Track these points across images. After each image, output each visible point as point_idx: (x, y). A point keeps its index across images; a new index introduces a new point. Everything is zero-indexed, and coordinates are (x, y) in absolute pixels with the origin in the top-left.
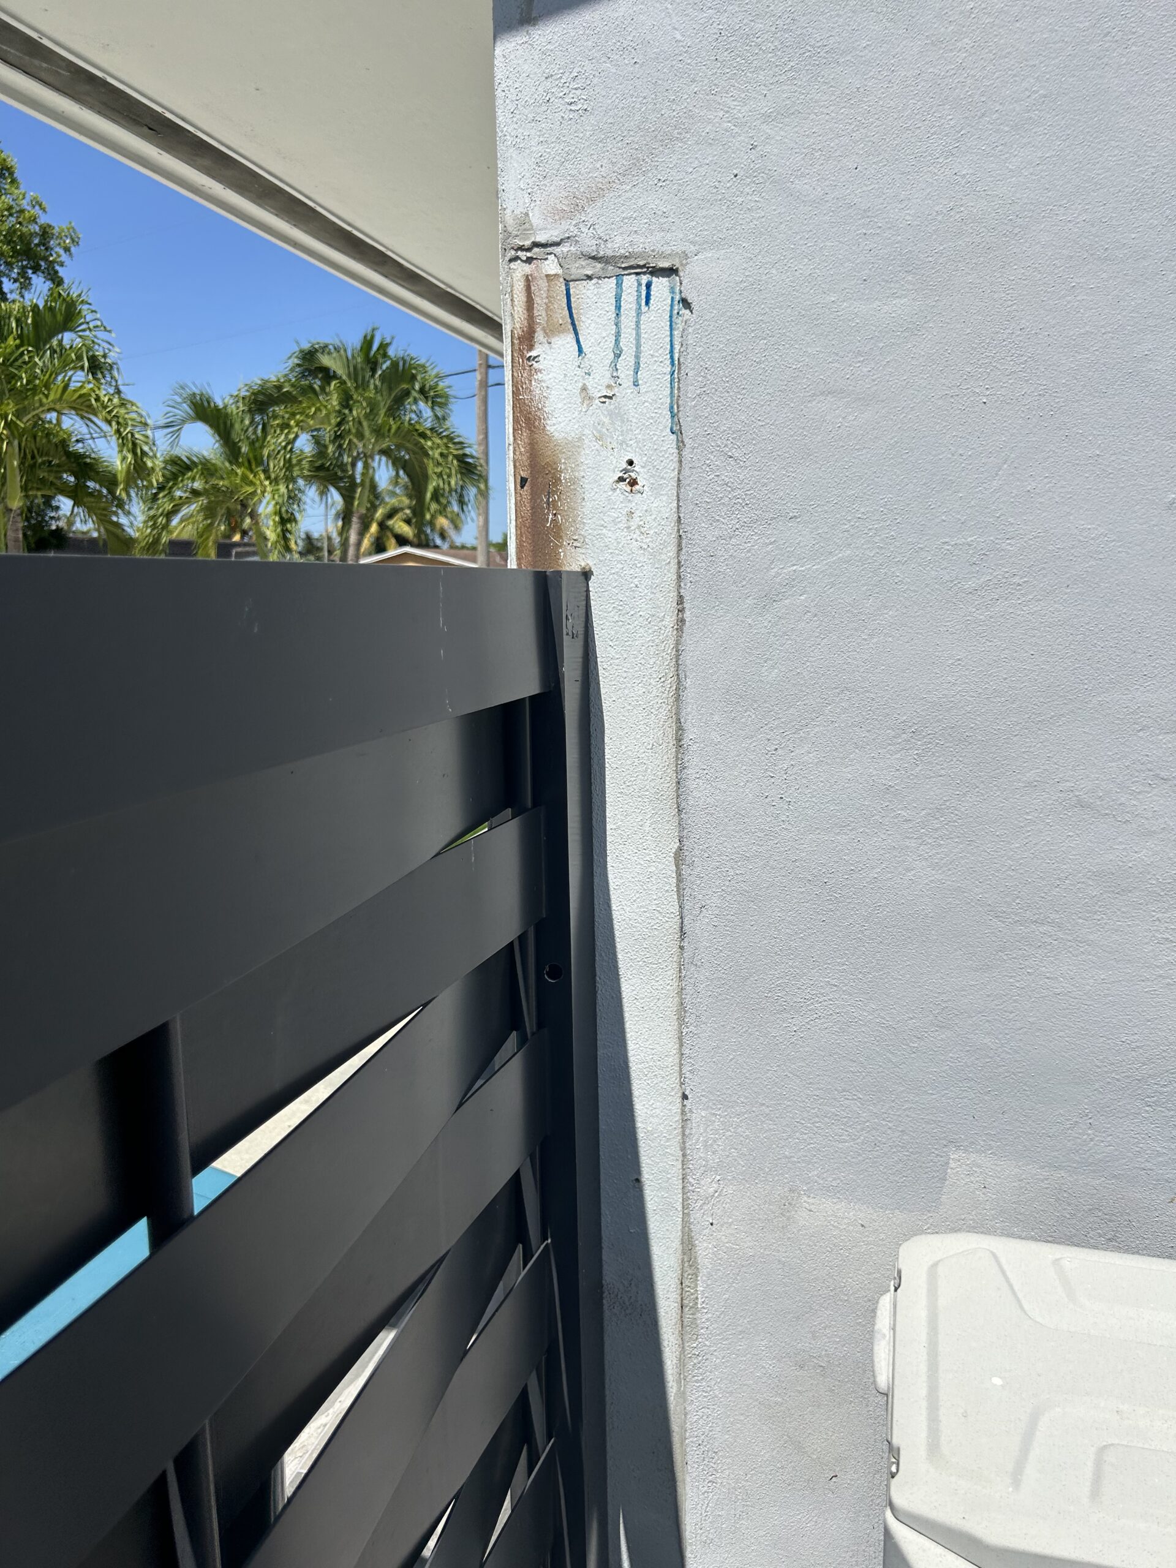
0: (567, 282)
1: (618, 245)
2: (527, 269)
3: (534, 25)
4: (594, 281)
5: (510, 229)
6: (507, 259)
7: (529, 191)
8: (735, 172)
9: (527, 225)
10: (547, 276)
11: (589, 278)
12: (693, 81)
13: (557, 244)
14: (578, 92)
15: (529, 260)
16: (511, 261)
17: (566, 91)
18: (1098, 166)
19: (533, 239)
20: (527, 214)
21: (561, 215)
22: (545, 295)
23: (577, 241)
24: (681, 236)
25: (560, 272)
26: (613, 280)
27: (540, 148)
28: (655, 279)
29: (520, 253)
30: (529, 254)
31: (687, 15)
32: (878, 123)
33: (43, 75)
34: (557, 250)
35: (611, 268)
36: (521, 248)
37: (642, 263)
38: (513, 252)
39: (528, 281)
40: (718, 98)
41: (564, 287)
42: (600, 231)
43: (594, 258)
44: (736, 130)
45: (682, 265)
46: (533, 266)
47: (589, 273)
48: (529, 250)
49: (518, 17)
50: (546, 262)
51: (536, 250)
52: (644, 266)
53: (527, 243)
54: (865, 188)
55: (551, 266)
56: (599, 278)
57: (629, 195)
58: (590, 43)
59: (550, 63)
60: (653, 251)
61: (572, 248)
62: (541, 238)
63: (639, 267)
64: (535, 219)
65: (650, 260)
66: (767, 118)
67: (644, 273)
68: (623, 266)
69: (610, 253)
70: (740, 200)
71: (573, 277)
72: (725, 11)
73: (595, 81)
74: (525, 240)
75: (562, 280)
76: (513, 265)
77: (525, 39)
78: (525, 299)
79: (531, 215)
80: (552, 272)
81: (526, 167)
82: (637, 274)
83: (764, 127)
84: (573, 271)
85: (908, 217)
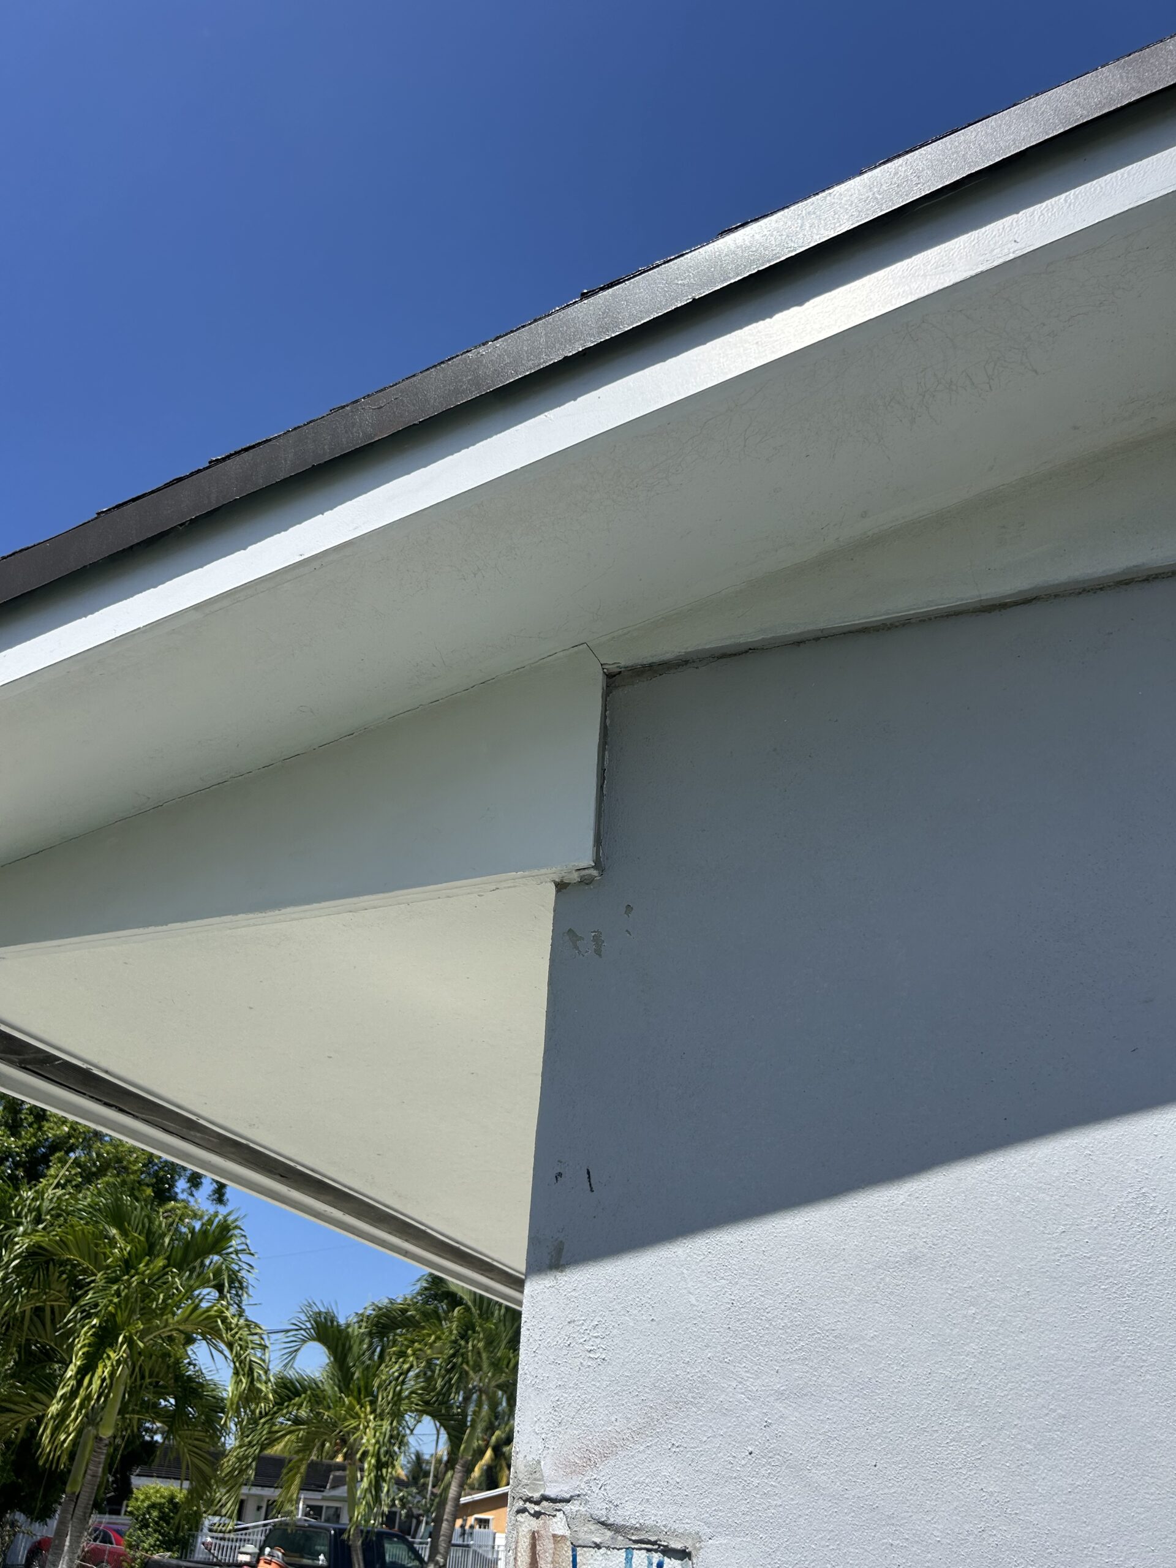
0: (574, 1548)
1: (627, 1514)
2: (535, 1524)
3: (562, 1271)
4: (603, 1550)
5: (520, 1476)
6: (515, 1509)
7: (543, 1436)
8: (750, 1449)
9: (537, 1475)
10: (554, 1536)
11: (598, 1546)
12: (707, 1346)
13: (568, 1501)
14: (598, 1341)
15: (537, 1515)
16: (519, 1512)
17: (586, 1337)
18: (1136, 1503)
19: (542, 1492)
20: (539, 1462)
21: (572, 1469)
22: (550, 1559)
23: (587, 1501)
24: (694, 1513)
25: (567, 1533)
26: (623, 1553)
27: (557, 1391)
28: (666, 1560)
29: (528, 1505)
30: (537, 1508)
31: (701, 1282)
32: (892, 1419)
34: (567, 1507)
35: (620, 1538)
36: (529, 1500)
37: (653, 1539)
38: (521, 1503)
39: (534, 1538)
40: (731, 1367)
41: (570, 1553)
42: (611, 1494)
43: (603, 1523)
44: (750, 1403)
45: (695, 1548)
46: (540, 1521)
47: (598, 1540)
48: (537, 1503)
49: (548, 1262)
50: (555, 1520)
51: (545, 1503)
52: (654, 1543)
53: (536, 1495)
54: (886, 1491)
55: (558, 1525)
56: (608, 1548)
57: (643, 1456)
58: (611, 1295)
59: (574, 1309)
60: (665, 1526)
61: (581, 1508)
62: (551, 1492)
63: (649, 1542)
64: (547, 1468)
65: (661, 1537)
66: (780, 1395)
67: (656, 1551)
68: (633, 1538)
69: (620, 1521)
70: (756, 1482)
71: (580, 1542)
72: (737, 1283)
73: (615, 1331)
74: (535, 1491)
75: (569, 1543)
76: (520, 1517)
77: (552, 1284)
78: (529, 1560)
79: (542, 1463)
80: (560, 1533)
81: (543, 1410)
82: (648, 1550)
83: (777, 1404)
84: (581, 1535)
85: (936, 1533)
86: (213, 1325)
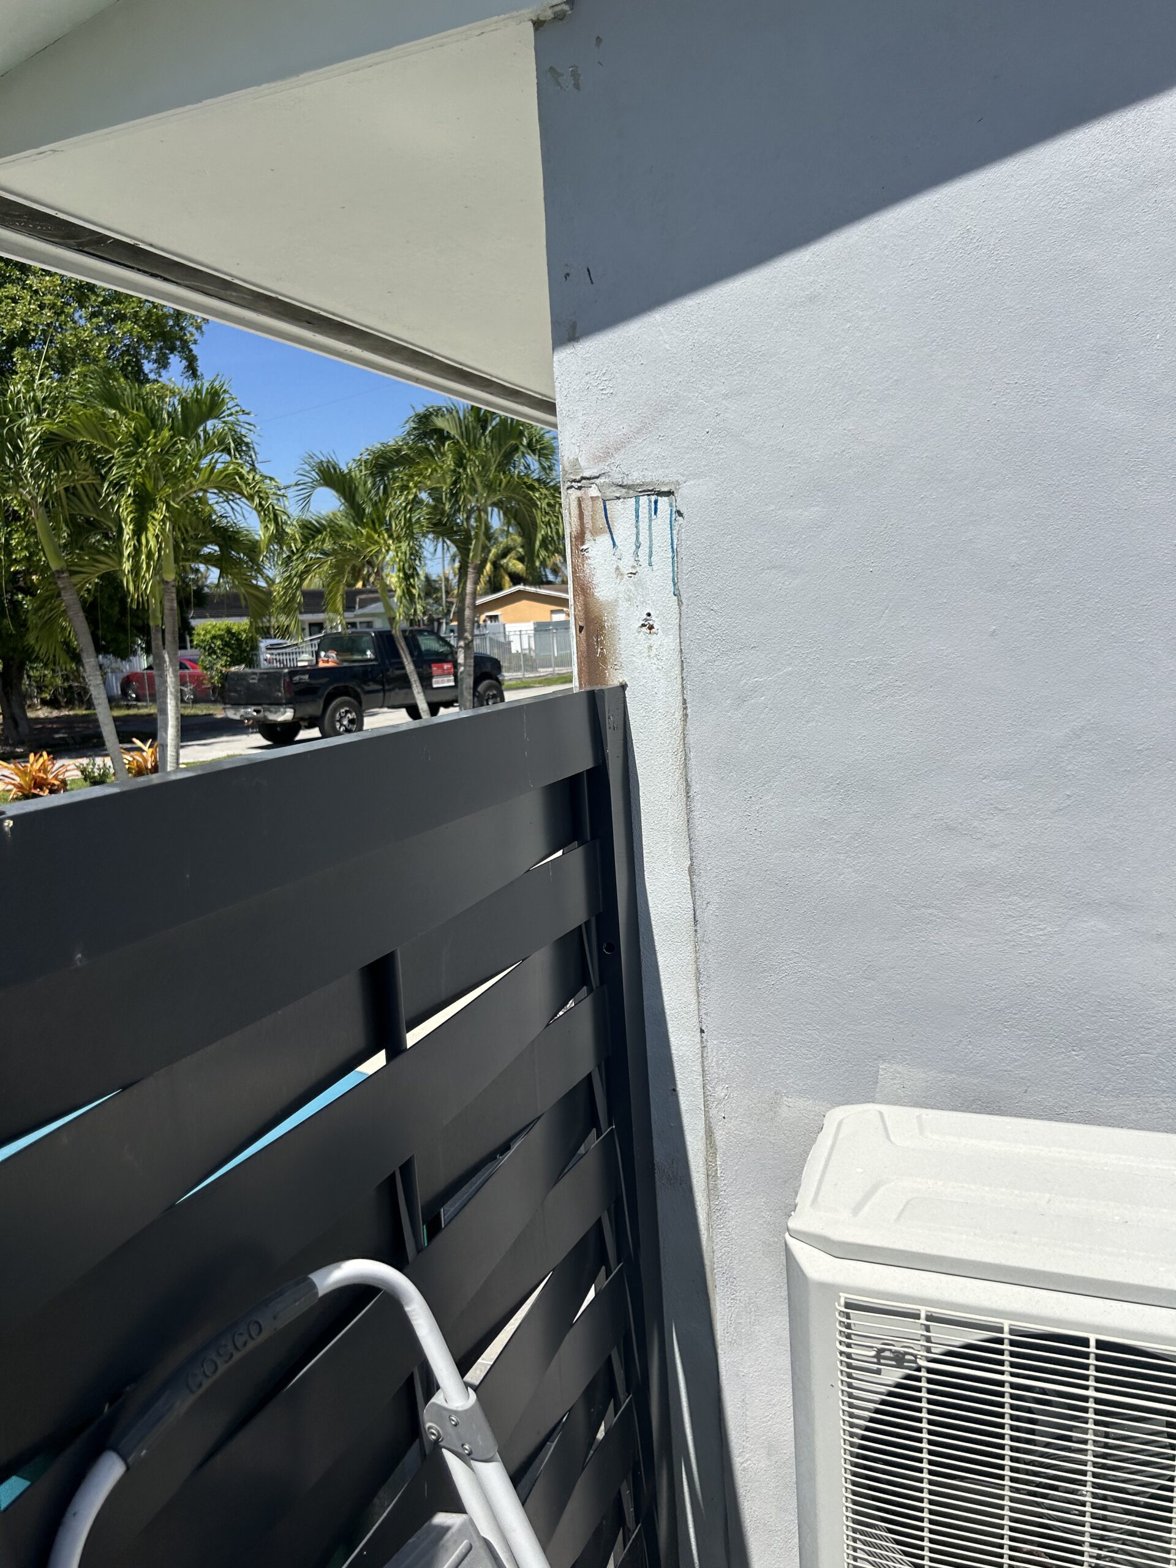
0: (604, 501)
1: (635, 477)
2: (579, 493)
3: (577, 342)
4: (622, 500)
5: (566, 469)
6: (566, 488)
7: (578, 444)
8: (707, 430)
9: (577, 467)
10: (591, 497)
11: (618, 498)
12: (678, 374)
13: (597, 477)
14: (607, 382)
15: (580, 488)
16: (568, 489)
17: (599, 382)
18: (933, 423)
19: (581, 475)
20: (577, 459)
21: (598, 459)
22: (590, 510)
23: (609, 476)
24: (675, 471)
25: (599, 495)
26: (633, 500)
27: (584, 417)
28: (659, 498)
29: (573, 484)
30: (579, 484)
31: (672, 334)
32: (795, 398)
33: (233, 299)
34: (597, 481)
35: (631, 492)
36: (574, 481)
37: (651, 489)
38: (569, 484)
39: (580, 501)
40: (694, 385)
41: (602, 505)
42: (624, 470)
43: (620, 486)
44: (706, 404)
45: (676, 489)
46: (582, 491)
47: (618, 495)
48: (579, 482)
49: (567, 337)
50: (591, 489)
51: (584, 481)
52: (652, 490)
53: (578, 478)
54: (789, 439)
55: (593, 492)
56: (625, 498)
57: (641, 445)
58: (613, 352)
59: (588, 365)
60: (658, 481)
61: (606, 480)
62: (586, 474)
63: (649, 491)
64: (582, 462)
65: (656, 487)
66: (725, 396)
67: (653, 495)
68: (639, 490)
69: (630, 483)
70: (711, 447)
71: (608, 498)
72: (696, 331)
73: (617, 375)
74: (576, 475)
75: (601, 500)
76: (570, 491)
77: (572, 351)
78: (578, 513)
79: (579, 459)
80: (595, 495)
81: (576, 430)
82: (648, 495)
83: (724, 402)
84: (608, 494)
85: (816, 457)
86: (233, 481)
